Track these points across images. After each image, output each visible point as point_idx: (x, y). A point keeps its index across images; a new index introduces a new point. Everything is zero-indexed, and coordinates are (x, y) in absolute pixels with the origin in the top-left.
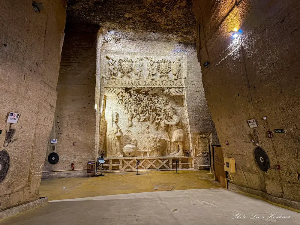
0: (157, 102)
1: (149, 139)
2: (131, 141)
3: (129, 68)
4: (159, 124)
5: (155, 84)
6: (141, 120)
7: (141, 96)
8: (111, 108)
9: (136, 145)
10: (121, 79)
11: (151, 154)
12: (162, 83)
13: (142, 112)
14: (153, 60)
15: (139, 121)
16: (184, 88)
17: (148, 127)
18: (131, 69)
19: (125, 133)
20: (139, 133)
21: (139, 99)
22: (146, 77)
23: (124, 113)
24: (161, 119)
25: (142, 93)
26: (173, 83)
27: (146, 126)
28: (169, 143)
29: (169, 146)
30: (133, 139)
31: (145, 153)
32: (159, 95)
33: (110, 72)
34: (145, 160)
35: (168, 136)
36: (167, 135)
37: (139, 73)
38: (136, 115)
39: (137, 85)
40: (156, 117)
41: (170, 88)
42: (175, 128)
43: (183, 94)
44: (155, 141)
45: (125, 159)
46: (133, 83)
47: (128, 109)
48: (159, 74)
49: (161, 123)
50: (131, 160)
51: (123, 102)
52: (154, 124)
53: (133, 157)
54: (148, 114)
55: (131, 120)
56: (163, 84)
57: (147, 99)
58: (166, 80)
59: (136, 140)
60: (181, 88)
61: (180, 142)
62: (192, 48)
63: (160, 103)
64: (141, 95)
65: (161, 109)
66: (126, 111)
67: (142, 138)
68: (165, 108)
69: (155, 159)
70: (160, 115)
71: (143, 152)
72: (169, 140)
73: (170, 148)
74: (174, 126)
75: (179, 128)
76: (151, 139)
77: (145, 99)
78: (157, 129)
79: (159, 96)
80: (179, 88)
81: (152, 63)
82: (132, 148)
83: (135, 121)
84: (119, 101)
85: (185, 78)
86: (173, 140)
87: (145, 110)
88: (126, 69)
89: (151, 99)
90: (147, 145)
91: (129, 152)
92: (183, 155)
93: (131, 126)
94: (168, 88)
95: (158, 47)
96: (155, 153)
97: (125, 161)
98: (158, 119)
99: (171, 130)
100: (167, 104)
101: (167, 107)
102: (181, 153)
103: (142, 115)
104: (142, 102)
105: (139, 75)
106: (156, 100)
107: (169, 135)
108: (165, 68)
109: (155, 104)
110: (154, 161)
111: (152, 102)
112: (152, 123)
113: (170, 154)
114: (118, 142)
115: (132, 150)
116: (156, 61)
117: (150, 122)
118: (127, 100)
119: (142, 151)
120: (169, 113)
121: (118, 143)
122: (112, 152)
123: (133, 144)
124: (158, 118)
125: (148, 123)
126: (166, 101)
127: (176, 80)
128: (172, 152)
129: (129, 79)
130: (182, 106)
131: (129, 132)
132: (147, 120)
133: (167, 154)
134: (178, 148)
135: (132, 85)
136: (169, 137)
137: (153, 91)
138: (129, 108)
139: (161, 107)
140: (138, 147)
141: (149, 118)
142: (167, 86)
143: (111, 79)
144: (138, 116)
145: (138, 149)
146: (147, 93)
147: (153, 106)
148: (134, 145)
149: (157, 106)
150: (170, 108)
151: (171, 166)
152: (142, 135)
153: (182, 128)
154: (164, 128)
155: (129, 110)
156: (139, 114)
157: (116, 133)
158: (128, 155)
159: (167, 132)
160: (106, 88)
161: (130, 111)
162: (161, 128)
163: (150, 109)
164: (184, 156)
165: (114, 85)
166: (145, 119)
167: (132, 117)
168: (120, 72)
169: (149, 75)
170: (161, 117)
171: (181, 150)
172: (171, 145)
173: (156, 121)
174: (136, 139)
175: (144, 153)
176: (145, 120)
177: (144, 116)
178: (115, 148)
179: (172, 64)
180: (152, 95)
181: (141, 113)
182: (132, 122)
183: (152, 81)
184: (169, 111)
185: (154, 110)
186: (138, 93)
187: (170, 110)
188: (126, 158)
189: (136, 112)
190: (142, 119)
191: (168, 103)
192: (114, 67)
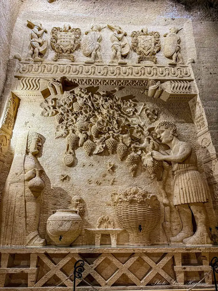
0: (134, 114)
1: (116, 197)
2: (70, 203)
3: (72, 42)
4: (138, 161)
5: (127, 73)
6: (95, 152)
7: (97, 99)
8: (28, 125)
9: (82, 213)
10: (53, 62)
11: (121, 238)
12: (143, 72)
13: (99, 133)
14: (124, 30)
15: (90, 154)
16: (193, 80)
17: (113, 168)
18: (76, 46)
19: (55, 183)
20: (90, 182)
21: (93, 105)
22: (107, 61)
23: (58, 135)
24: (143, 149)
25: (98, 94)
26: (167, 72)
27: (108, 166)
28: (167, 208)
29: (168, 215)
30: (75, 198)
31: (106, 237)
32: (136, 98)
33: (32, 49)
34: (103, 258)
35: (162, 191)
36: (161, 187)
37: (94, 52)
38: (85, 140)
39: (89, 73)
40: (130, 145)
41: (162, 81)
42: (178, 171)
43: (193, 93)
44: (132, 201)
45: (47, 254)
46: (80, 71)
47: (67, 128)
48: (135, 56)
49: (143, 158)
50: (64, 256)
51: (57, 112)
52: (127, 161)
53: (71, 246)
54: (113, 137)
55: (72, 151)
56: (146, 74)
57: (111, 106)
58: (152, 67)
59: (81, 201)
60: (185, 80)
61: (196, 204)
62: (199, 11)
63: (140, 115)
64: (97, 96)
65: (141, 127)
66: (62, 131)
67: (97, 196)
68: (151, 126)
69: (132, 255)
70: (140, 141)
71: (99, 231)
72: (165, 201)
73: (170, 222)
74: (175, 166)
75: (191, 168)
76: (121, 196)
77: (105, 107)
78: (135, 172)
79: (137, 102)
80: (183, 80)
81: (120, 36)
82: (69, 221)
83: (81, 153)
84: (48, 109)
85: (194, 62)
86: (176, 201)
87: (106, 130)
88: (66, 43)
89: (119, 106)
90: (111, 212)
91: (60, 232)
92: (209, 241)
93: (72, 165)
94: (156, 81)
95: (134, 9)
96: (132, 235)
97: (46, 261)
98: (136, 151)
99: (168, 176)
100: (156, 117)
101: (156, 124)
102: (202, 235)
103: (98, 141)
104: (99, 113)
105: (93, 55)
106: (131, 109)
107: (164, 188)
108: (147, 44)
109: (128, 119)
110: (131, 262)
111: (122, 113)
112: (123, 158)
113: (172, 239)
114: (34, 203)
115: (67, 226)
116: (129, 33)
117: (116, 158)
118: (66, 106)
119: (97, 229)
120: (163, 134)
121: (32, 206)
122: (13, 232)
123: (74, 209)
124: (135, 148)
125: (113, 160)
126: (154, 111)
127: (173, 65)
128: (175, 232)
129: (71, 63)
130: (190, 121)
131: (65, 178)
132: (110, 151)
133: (162, 238)
134: (191, 223)
135: (76, 73)
136: (166, 193)
137: (124, 91)
138: (70, 125)
139: (142, 124)
140: (86, 218)
141: (115, 147)
142: (155, 77)
143: (32, 63)
144: (89, 141)
145: (88, 225)
146: (109, 95)
147: (124, 121)
148: (76, 212)
149: (132, 121)
150: (165, 123)
151: (181, 277)
152: (98, 187)
153: (197, 170)
154: (150, 171)
155: (70, 128)
156: (91, 138)
157: (29, 179)
158: (55, 240)
159: (160, 179)
160: (18, 78)
161: (71, 131)
162: (145, 170)
163: (118, 127)
164: (211, 245)
165: (38, 73)
166: (106, 148)
167: (75, 145)
168: (53, 51)
169: (115, 57)
170: (143, 145)
171: (201, 228)
172: (172, 215)
173: (133, 154)
174: (84, 197)
175: (103, 235)
176: (105, 152)
177: (103, 142)
178: (23, 221)
179: (162, 39)
180: (123, 99)
181: (97, 137)
182: (74, 155)
183: (121, 67)
184: (163, 131)
185: (127, 129)
186: (90, 94)
187: (163, 128)
188: (51, 250)
189: (86, 133)
190: (99, 148)
191: (157, 115)
192: (40, 41)
